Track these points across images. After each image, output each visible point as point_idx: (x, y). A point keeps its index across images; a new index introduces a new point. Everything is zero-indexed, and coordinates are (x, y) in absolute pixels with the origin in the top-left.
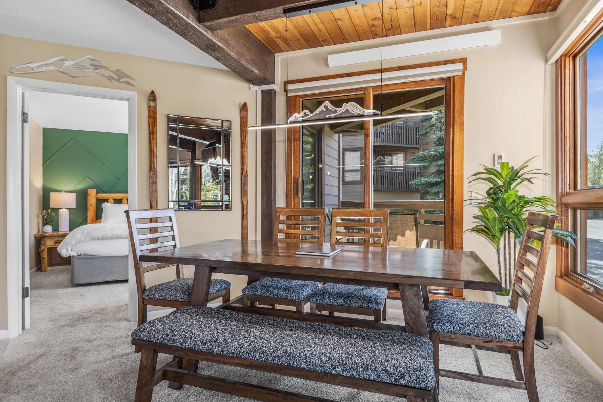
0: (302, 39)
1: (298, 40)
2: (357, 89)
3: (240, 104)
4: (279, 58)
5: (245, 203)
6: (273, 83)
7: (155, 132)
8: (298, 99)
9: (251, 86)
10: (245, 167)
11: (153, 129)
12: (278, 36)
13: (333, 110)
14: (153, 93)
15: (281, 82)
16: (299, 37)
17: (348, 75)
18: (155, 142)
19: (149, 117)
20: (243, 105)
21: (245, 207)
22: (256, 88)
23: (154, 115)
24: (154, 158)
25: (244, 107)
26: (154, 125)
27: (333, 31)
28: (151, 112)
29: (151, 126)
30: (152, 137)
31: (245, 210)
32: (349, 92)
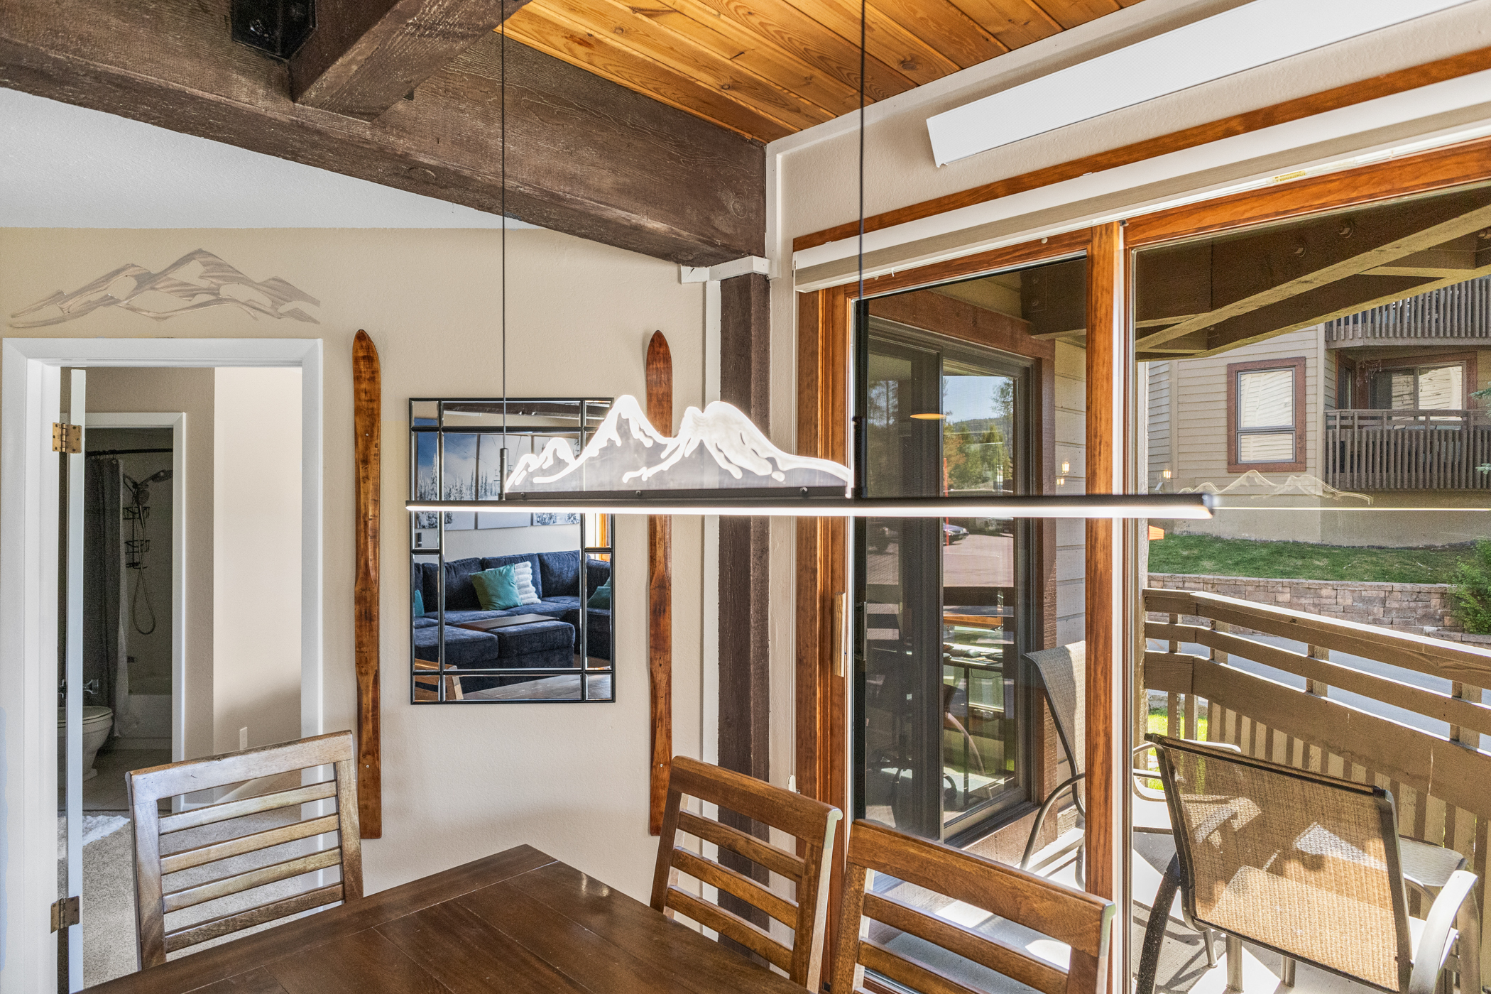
0: (817, 73)
1: (808, 80)
2: (1056, 242)
3: (645, 335)
4: (779, 157)
5: (661, 677)
6: (759, 250)
7: (372, 458)
8: (841, 298)
9: (685, 270)
10: (660, 553)
11: (367, 448)
12: (728, 81)
13: (648, 444)
14: (362, 336)
15: (785, 242)
16: (807, 71)
17: (1015, 185)
18: (371, 487)
19: (358, 411)
20: (652, 340)
21: (661, 693)
22: (703, 273)
23: (371, 405)
24: (366, 538)
25: (657, 349)
26: (371, 436)
27: (920, 14)
28: (363, 396)
29: (360, 440)
30: (362, 474)
31: (661, 703)
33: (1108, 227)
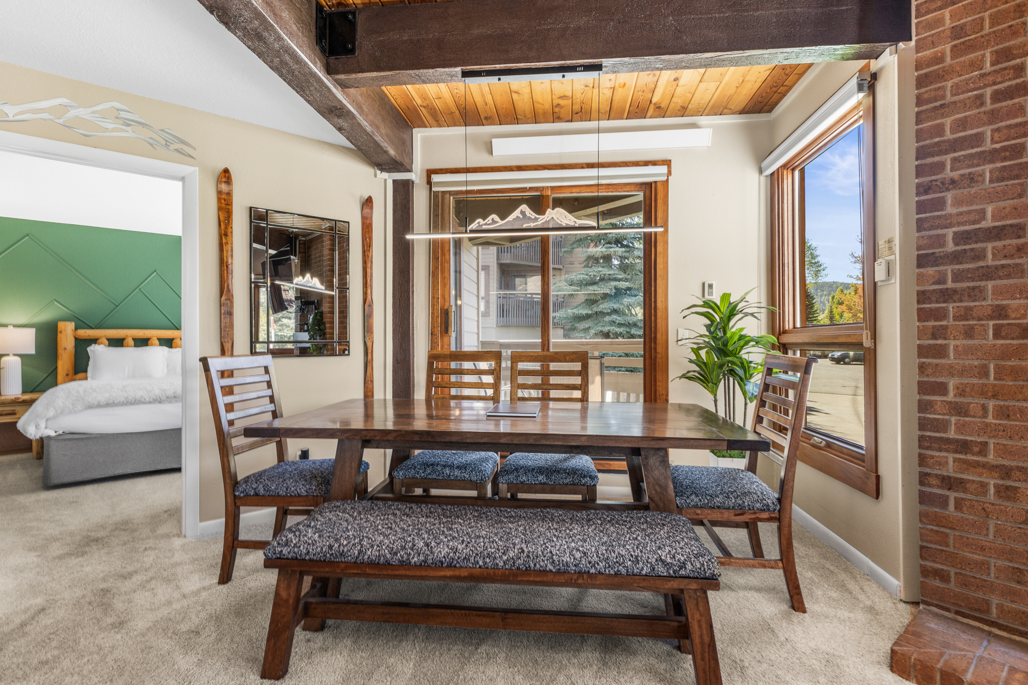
0: (457, 112)
1: (452, 113)
2: (531, 189)
3: (361, 197)
4: (419, 135)
5: (369, 344)
6: (410, 171)
7: (229, 234)
8: (447, 196)
9: (378, 172)
10: (369, 291)
11: (226, 228)
12: (425, 104)
13: (533, 217)
14: (226, 171)
15: (422, 170)
16: (454, 109)
17: (520, 168)
18: (230, 249)
19: (220, 209)
20: (367, 199)
21: (370, 351)
22: (385, 175)
23: (228, 207)
24: (227, 273)
25: (368, 202)
26: (228, 222)
27: (504, 106)
28: (223, 201)
29: (222, 223)
30: (224, 241)
31: (369, 355)
32: (520, 192)
33: (548, 187)
